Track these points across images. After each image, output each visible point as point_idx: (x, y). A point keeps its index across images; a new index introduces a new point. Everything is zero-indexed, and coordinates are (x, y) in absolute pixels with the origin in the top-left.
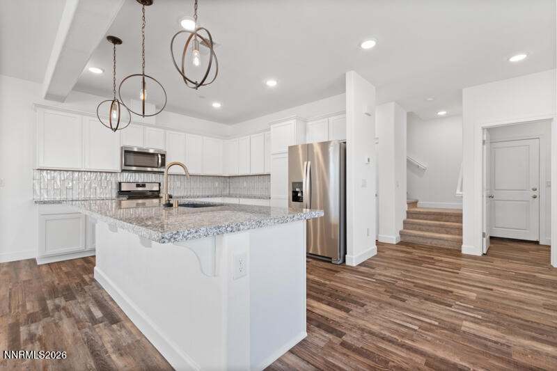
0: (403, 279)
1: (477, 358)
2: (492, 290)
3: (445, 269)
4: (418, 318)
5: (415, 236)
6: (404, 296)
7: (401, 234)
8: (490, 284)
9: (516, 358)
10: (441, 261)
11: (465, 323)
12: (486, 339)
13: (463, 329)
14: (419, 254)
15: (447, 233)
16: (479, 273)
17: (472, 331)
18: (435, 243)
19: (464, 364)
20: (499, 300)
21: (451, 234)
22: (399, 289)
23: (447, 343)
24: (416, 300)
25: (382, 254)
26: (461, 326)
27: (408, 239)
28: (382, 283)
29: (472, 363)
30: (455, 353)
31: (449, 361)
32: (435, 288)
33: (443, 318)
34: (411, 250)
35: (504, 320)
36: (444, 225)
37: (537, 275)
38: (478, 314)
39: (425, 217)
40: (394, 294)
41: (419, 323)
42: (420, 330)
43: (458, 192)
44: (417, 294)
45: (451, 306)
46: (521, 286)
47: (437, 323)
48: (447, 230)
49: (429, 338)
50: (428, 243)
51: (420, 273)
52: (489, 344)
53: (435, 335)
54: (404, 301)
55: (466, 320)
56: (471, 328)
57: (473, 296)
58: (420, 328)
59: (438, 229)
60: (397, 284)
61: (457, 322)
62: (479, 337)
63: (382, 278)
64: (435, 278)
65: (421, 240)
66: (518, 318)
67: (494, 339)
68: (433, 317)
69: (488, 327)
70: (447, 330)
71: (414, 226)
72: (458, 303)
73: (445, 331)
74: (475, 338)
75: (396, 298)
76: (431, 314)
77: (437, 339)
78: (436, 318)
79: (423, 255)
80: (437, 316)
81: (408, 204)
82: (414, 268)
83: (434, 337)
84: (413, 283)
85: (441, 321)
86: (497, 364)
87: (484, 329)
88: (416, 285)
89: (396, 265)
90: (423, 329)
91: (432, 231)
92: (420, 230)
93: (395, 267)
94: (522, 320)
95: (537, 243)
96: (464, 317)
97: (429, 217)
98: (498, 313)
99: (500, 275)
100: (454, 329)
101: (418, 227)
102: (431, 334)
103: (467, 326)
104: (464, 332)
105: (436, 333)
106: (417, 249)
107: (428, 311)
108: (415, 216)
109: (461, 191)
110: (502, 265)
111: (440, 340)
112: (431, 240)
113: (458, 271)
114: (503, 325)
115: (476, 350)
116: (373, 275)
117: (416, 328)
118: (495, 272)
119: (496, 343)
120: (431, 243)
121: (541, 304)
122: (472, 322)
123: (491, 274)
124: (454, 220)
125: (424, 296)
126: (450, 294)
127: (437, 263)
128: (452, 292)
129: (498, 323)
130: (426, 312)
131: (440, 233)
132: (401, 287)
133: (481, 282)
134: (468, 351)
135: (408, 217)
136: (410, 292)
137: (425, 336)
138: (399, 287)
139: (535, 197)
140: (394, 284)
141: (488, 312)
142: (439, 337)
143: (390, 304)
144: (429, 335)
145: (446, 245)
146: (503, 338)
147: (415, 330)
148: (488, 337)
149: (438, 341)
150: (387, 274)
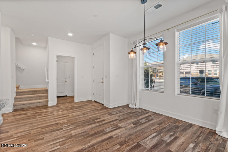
0: (33, 128)
1: (84, 141)
2: (68, 116)
3: (48, 115)
4: (56, 142)
5: (24, 104)
6: (41, 137)
7: (14, 105)
8: (67, 114)
9: (91, 133)
10: (43, 112)
11: (72, 132)
12: (81, 133)
13: (73, 134)
14: (31, 113)
15: (40, 99)
16: (60, 112)
17: (76, 133)
18: (35, 105)
19: (84, 146)
20: (73, 118)
21: (42, 99)
22: (35, 134)
23: (73, 143)
24: (48, 135)
25: (7, 121)
26: (71, 134)
27: (19, 107)
28: (23, 137)
29: (85, 144)
30: (79, 145)
31: (79, 150)
32: (51, 125)
33: (64, 135)
34: (25, 112)
35: (79, 124)
36: (38, 96)
37: (74, 106)
38: (72, 126)
39: (28, 93)
40: (35, 139)
41: (58, 144)
42: (61, 147)
43: (47, 80)
44: (46, 132)
45: (62, 129)
46: (74, 111)
47: (64, 139)
48: (40, 98)
49: (67, 147)
50: (32, 106)
51: (39, 122)
52: (83, 134)
53: (68, 144)
54: (43, 139)
55: (71, 131)
56: (74, 133)
57: (65, 121)
58: (60, 146)
59: (35, 98)
60: (32, 133)
61: (69, 133)
62: (79, 134)
63: (20, 134)
64: (47, 120)
65: (27, 106)
66: (81, 121)
67: (82, 131)
68: (61, 137)
69: (78, 129)
70: (69, 139)
71: (22, 99)
72: (63, 126)
73: (69, 140)
74: (78, 135)
75: (38, 140)
76: (59, 137)
77: (69, 145)
78: (62, 137)
79: (33, 113)
80: (61, 136)
81: (16, 88)
82: (34, 121)
83: (68, 145)
84: (40, 128)
85: (65, 137)
86: (89, 139)
87: (77, 130)
88: (42, 128)
89: (23, 123)
90: (62, 146)
91: (32, 100)
92: (25, 100)
93: (22, 125)
94: (82, 121)
95: (66, 96)
96: (69, 130)
97: (30, 93)
98: (76, 122)
99: (66, 110)
100: (71, 137)
101: (24, 99)
102: (66, 145)
103: (73, 132)
104: (74, 135)
105: (68, 143)
106: (27, 111)
107: (57, 136)
108: (21, 94)
109: (48, 79)
110: (64, 106)
111: (71, 145)
112: (33, 104)
113: (53, 114)
114: (80, 126)
115: (82, 139)
116: (12, 136)
117: (59, 147)
118: (64, 109)
119: (84, 132)
120: (33, 105)
121: (81, 114)
122: (73, 130)
123: (64, 110)
124: (42, 93)
125: (50, 131)
126: (58, 124)
127: (42, 114)
128: (58, 123)
129: (79, 126)
130: (56, 137)
131: (37, 100)
132: (36, 133)
133: (64, 114)
134: (81, 141)
135: (16, 95)
136: (43, 133)
137: (65, 147)
138: (34, 134)
139: (66, 81)
140: (30, 134)
141: (74, 124)
142: (70, 144)
143: (37, 145)
144: (66, 146)
145: (41, 104)
146: (84, 130)
147: (59, 148)
148: (80, 132)
149: (71, 146)
150: (21, 131)
